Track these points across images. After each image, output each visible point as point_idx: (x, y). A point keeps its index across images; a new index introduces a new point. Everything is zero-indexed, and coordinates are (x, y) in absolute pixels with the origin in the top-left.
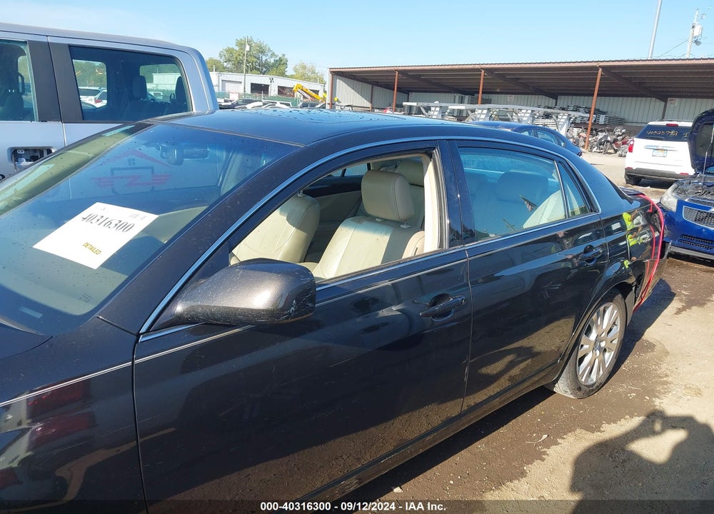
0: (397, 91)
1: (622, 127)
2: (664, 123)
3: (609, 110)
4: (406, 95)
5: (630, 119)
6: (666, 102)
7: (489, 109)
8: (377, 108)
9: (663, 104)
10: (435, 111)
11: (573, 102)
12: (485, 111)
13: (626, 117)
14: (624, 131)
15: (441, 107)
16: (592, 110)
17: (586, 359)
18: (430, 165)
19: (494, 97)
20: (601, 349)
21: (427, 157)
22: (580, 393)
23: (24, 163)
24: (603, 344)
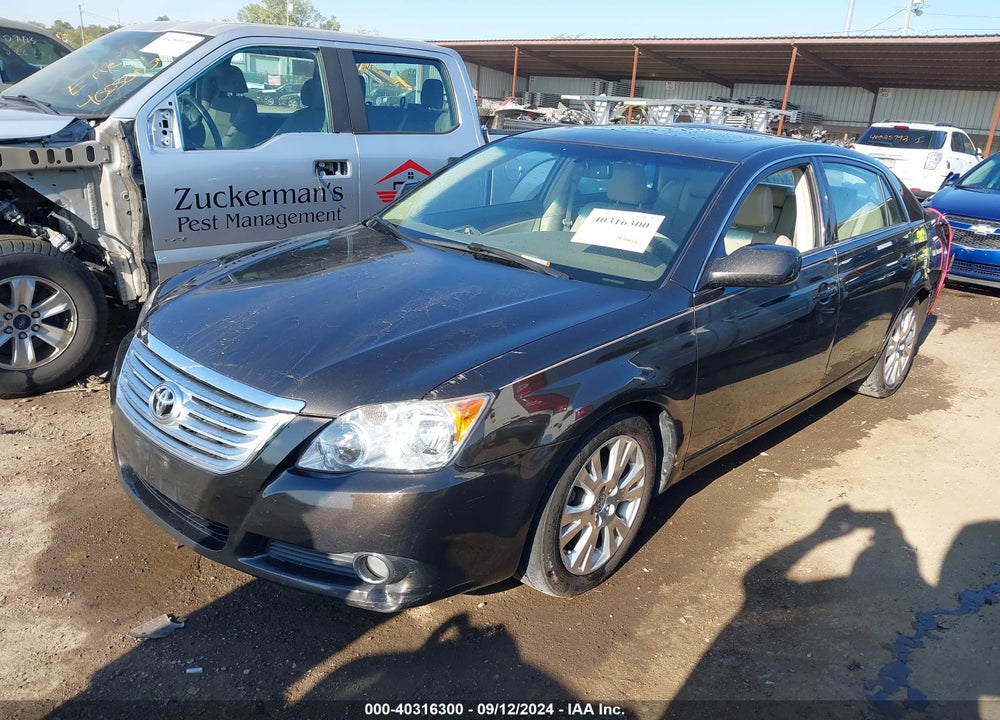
0: (517, 74)
1: (822, 127)
2: (891, 125)
3: (802, 104)
4: (525, 80)
5: (830, 116)
6: (876, 93)
7: (673, 106)
8: (487, 98)
9: (872, 95)
10: (600, 107)
11: (755, 91)
12: (669, 108)
13: (824, 114)
14: (824, 132)
15: (608, 101)
16: (784, 104)
17: (890, 360)
18: (803, 178)
19: (647, 84)
20: (900, 352)
21: (800, 171)
22: (884, 391)
23: (325, 177)
24: (902, 347)
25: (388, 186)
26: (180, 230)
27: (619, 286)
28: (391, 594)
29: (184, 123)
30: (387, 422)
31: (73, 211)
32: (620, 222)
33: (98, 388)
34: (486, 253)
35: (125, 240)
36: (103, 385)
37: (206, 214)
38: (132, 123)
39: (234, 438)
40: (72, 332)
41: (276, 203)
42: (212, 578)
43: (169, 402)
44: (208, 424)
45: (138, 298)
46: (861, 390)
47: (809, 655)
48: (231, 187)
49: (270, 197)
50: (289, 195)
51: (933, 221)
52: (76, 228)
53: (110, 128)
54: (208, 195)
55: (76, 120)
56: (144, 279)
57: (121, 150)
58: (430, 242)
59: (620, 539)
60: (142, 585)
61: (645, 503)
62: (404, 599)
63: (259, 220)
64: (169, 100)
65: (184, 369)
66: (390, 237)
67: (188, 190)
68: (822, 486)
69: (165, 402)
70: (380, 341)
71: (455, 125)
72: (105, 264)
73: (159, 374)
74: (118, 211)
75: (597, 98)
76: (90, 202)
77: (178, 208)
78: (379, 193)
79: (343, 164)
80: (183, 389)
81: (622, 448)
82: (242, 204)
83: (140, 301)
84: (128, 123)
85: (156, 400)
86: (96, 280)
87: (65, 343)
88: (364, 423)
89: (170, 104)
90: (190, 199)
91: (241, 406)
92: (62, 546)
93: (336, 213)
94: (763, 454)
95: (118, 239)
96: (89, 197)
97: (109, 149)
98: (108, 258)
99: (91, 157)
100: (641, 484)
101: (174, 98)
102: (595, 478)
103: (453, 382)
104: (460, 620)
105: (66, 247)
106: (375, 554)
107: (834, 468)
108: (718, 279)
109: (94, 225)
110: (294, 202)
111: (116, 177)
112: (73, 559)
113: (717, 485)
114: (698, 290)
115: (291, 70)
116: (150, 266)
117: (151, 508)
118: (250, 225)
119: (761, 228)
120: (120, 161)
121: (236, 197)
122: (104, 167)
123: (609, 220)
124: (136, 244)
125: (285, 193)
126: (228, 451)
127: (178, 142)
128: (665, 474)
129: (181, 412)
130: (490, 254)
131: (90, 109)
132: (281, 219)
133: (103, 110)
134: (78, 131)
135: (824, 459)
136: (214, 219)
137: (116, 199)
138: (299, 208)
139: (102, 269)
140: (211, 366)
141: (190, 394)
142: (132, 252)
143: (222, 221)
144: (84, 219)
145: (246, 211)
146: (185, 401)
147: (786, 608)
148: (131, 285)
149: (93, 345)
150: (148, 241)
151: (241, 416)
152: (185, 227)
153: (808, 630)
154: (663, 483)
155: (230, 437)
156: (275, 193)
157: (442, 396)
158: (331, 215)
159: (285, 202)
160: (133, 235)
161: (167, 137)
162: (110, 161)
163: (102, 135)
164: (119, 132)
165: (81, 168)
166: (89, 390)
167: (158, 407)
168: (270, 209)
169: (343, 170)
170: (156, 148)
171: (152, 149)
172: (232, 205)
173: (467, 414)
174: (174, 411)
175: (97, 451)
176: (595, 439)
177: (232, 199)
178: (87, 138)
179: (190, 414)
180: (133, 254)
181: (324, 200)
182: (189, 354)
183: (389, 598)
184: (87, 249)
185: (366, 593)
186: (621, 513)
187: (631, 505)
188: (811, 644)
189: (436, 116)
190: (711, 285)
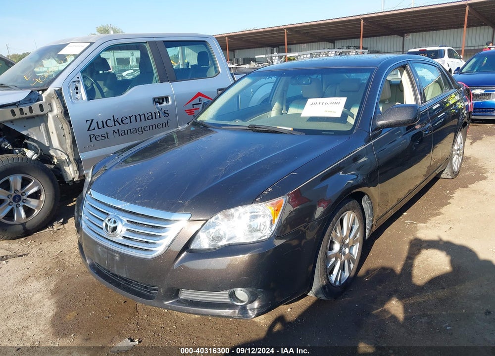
0: (229, 50)
2: (418, 50)
3: (369, 46)
4: (232, 52)
7: (311, 54)
9: (402, 38)
10: (275, 59)
11: (345, 44)
12: (309, 55)
13: (380, 50)
15: (278, 56)
16: (361, 48)
17: (454, 159)
18: (405, 72)
19: (292, 47)
20: (458, 154)
21: (403, 69)
22: (454, 175)
23: (159, 105)
24: (458, 152)
25: (190, 107)
26: (91, 141)
27: (332, 135)
28: (251, 310)
29: (86, 87)
30: (234, 218)
31: (35, 139)
32: (324, 104)
33: (59, 228)
34: (258, 129)
35: (64, 150)
36: (62, 226)
37: (103, 131)
38: (61, 90)
39: (155, 238)
40: (43, 201)
41: (136, 122)
42: (146, 316)
43: (115, 225)
44: (139, 233)
45: (73, 179)
46: (442, 176)
47: (464, 311)
48: (113, 116)
49: (133, 119)
50: (143, 117)
51: (461, 89)
52: (39, 147)
53: (50, 94)
54: (102, 121)
55: (32, 91)
56: (76, 168)
57: (56, 104)
58: (227, 127)
59: (352, 265)
60: (110, 325)
61: (361, 245)
62: (258, 311)
63: (129, 131)
64: (77, 76)
65: (119, 207)
66: (204, 128)
67: (92, 120)
68: (439, 225)
69: (113, 225)
70: (222, 177)
71: (217, 72)
72: (54, 164)
73: (106, 212)
74: (58, 136)
75: (273, 55)
76: (44, 133)
77: (88, 130)
78: (186, 111)
79: (167, 98)
80: (121, 218)
81: (349, 218)
82: (120, 124)
83: (75, 180)
84: (58, 90)
85: (107, 226)
86: (52, 172)
87: (40, 207)
88: (222, 221)
89: (78, 78)
90: (94, 125)
91: (156, 221)
92: (63, 311)
93: (167, 123)
94: (405, 214)
95: (60, 151)
96: (43, 130)
97: (50, 104)
98: (55, 160)
99: (42, 109)
100: (358, 236)
101: (80, 75)
102: (339, 235)
103: (266, 193)
104: (281, 319)
105: (35, 157)
106: (239, 289)
107: (441, 216)
108: (381, 125)
109: (47, 144)
110: (145, 120)
111: (56, 118)
112: (70, 316)
113: (388, 232)
114: (372, 132)
115: (116, 63)
116: (78, 162)
117: (110, 283)
118: (125, 134)
119: (385, 100)
120: (57, 110)
121: (117, 121)
122: (49, 114)
123: (318, 104)
124: (69, 151)
125: (140, 116)
126: (152, 246)
127: (84, 97)
128: (368, 229)
129: (122, 229)
130: (260, 129)
131: (38, 85)
132: (140, 130)
133: (45, 85)
134: (33, 97)
135: (435, 212)
136: (107, 134)
137: (57, 129)
138: (148, 123)
139: (53, 167)
140: (135, 203)
141: (125, 219)
142: (68, 155)
143: (111, 134)
144: (42, 142)
145: (122, 127)
146: (123, 224)
147: (444, 288)
148: (69, 173)
149: (54, 206)
150: (75, 149)
151: (158, 227)
152: (93, 139)
153: (459, 298)
154: (367, 234)
155: (152, 238)
156: (136, 116)
157: (262, 201)
158: (164, 124)
159: (141, 121)
160: (67, 147)
161: (78, 95)
162: (51, 111)
163: (46, 98)
164: (54, 95)
165: (37, 116)
166: (55, 229)
167: (108, 229)
168: (134, 125)
169: (167, 101)
170: (73, 101)
171: (72, 102)
172: (115, 125)
173: (276, 209)
174: (118, 230)
175: (68, 259)
176: (337, 214)
177: (114, 122)
178: (38, 100)
179: (127, 230)
180: (68, 157)
181: (160, 117)
182: (121, 199)
183: (250, 312)
184: (45, 157)
185: (237, 311)
186: (351, 252)
187: (354, 247)
188: (463, 305)
189: (207, 69)
190: (377, 129)
